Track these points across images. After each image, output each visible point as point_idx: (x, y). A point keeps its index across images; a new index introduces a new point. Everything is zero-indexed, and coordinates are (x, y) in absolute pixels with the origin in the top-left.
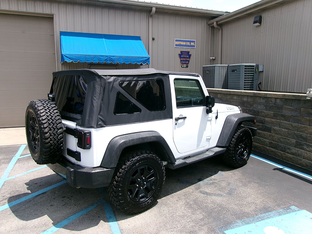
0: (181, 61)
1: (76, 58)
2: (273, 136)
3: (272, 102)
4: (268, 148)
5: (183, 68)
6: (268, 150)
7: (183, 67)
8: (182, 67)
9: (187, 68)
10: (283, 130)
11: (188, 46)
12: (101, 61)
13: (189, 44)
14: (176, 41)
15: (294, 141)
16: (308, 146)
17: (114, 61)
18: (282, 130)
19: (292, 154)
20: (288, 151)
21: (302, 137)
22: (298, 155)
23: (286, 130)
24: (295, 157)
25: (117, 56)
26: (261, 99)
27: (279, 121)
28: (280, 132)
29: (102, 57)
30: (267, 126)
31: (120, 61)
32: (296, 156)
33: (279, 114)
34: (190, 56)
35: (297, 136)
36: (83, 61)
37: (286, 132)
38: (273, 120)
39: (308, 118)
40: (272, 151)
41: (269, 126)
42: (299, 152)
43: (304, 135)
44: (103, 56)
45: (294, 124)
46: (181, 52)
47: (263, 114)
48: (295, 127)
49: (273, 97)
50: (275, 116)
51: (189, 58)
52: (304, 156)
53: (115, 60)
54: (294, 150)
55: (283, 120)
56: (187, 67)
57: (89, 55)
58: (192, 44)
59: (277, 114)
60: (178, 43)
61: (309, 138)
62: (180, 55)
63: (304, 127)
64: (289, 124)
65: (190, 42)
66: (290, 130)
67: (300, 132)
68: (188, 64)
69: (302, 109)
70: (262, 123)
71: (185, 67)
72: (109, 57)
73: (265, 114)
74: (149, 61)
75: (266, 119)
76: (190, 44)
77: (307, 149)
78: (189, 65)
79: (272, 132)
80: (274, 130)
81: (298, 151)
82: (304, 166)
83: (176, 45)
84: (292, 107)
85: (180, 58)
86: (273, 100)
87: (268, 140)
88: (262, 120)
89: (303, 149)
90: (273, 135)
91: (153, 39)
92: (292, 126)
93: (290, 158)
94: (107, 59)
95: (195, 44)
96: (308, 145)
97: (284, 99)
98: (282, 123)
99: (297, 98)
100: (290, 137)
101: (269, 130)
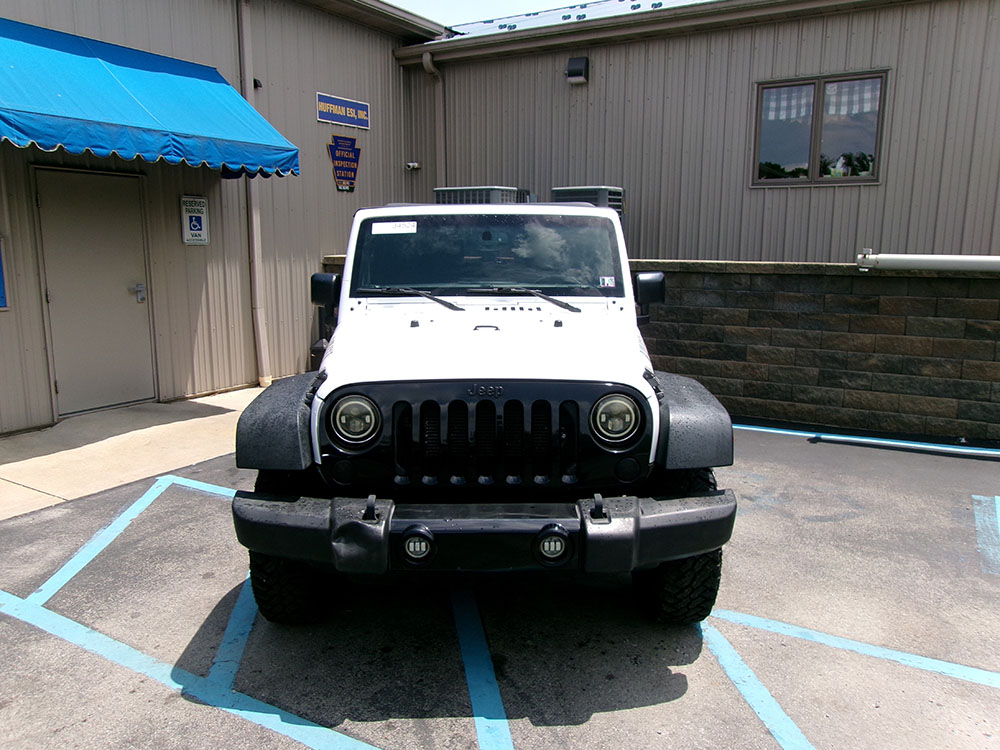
0: (336, 168)
1: (50, 131)
2: (753, 368)
3: (740, 284)
4: (742, 399)
5: (340, 193)
6: (742, 403)
7: (343, 191)
8: (339, 190)
9: (353, 194)
10: (783, 349)
11: (351, 120)
12: (147, 152)
13: (353, 115)
14: (322, 99)
15: (815, 371)
16: (851, 377)
17: (193, 155)
18: (778, 350)
19: (813, 401)
20: (802, 396)
21: (834, 359)
22: (829, 402)
23: (790, 349)
24: (822, 407)
25: (197, 137)
26: (707, 279)
27: (767, 331)
28: (773, 356)
29: (146, 136)
30: (735, 345)
31: (209, 157)
32: (824, 404)
33: (767, 313)
34: (357, 152)
35: (821, 359)
36: (78, 146)
37: (792, 352)
38: (751, 329)
39: (845, 315)
40: (757, 405)
41: (739, 344)
42: (832, 395)
43: (840, 355)
44: (149, 130)
45: (810, 333)
46: (336, 138)
47: (715, 316)
48: (815, 338)
49: (747, 272)
50: (753, 319)
51: (356, 160)
52: (843, 402)
53: (194, 152)
54: (817, 392)
55: (778, 326)
56: (351, 190)
57: (99, 123)
58: (362, 115)
59: (759, 312)
60: (324, 107)
61: (854, 359)
62: (332, 149)
63: (838, 337)
64: (796, 334)
65: (358, 107)
66: (802, 347)
67: (828, 348)
68: (354, 179)
69: (828, 296)
70: (717, 339)
71: (347, 191)
72: (174, 140)
73: (724, 315)
74: (297, 165)
75: (728, 328)
76: (356, 114)
77: (850, 384)
78: (356, 183)
79: (748, 358)
80: (756, 352)
81: (827, 392)
82: (846, 424)
83: (322, 115)
84: (801, 294)
85: (334, 158)
86: (744, 280)
87: (739, 380)
88: (715, 333)
89: (841, 386)
90: (754, 365)
91: (257, 84)
92: (806, 337)
93: (810, 412)
94: (166, 147)
95: (367, 116)
96: (852, 374)
97: (774, 277)
98: (776, 333)
99: (814, 273)
100: (801, 363)
101: (740, 355)
